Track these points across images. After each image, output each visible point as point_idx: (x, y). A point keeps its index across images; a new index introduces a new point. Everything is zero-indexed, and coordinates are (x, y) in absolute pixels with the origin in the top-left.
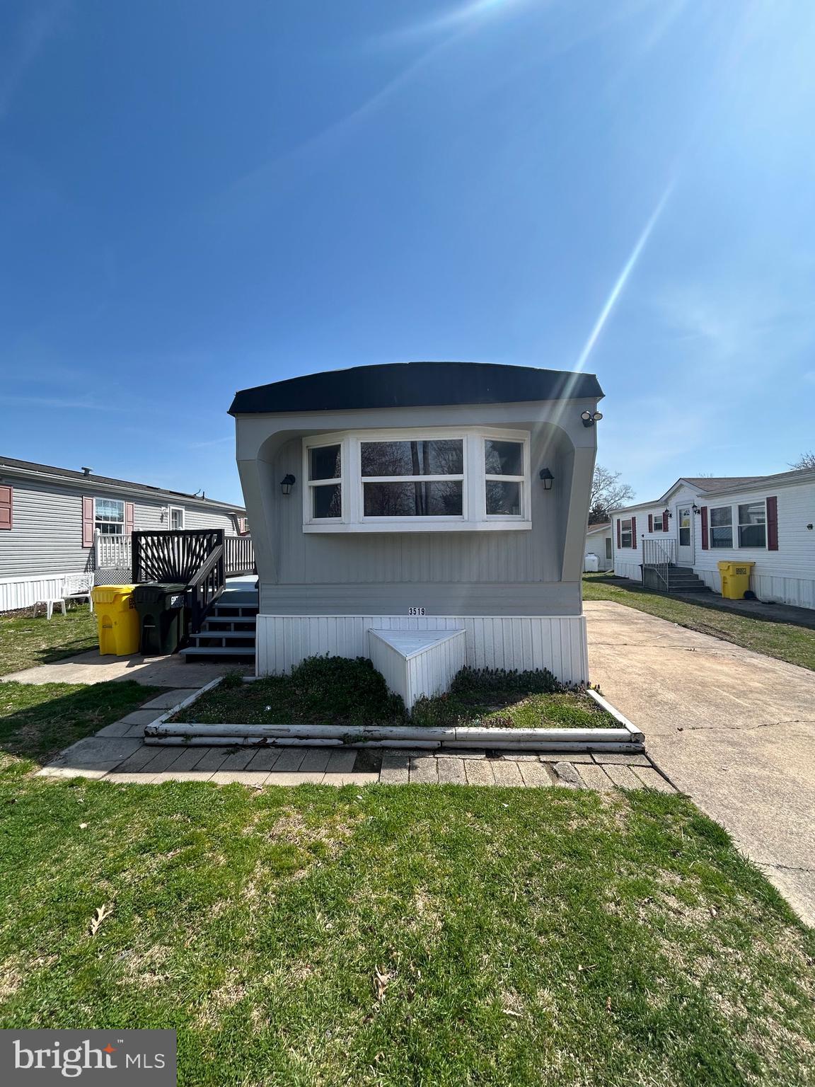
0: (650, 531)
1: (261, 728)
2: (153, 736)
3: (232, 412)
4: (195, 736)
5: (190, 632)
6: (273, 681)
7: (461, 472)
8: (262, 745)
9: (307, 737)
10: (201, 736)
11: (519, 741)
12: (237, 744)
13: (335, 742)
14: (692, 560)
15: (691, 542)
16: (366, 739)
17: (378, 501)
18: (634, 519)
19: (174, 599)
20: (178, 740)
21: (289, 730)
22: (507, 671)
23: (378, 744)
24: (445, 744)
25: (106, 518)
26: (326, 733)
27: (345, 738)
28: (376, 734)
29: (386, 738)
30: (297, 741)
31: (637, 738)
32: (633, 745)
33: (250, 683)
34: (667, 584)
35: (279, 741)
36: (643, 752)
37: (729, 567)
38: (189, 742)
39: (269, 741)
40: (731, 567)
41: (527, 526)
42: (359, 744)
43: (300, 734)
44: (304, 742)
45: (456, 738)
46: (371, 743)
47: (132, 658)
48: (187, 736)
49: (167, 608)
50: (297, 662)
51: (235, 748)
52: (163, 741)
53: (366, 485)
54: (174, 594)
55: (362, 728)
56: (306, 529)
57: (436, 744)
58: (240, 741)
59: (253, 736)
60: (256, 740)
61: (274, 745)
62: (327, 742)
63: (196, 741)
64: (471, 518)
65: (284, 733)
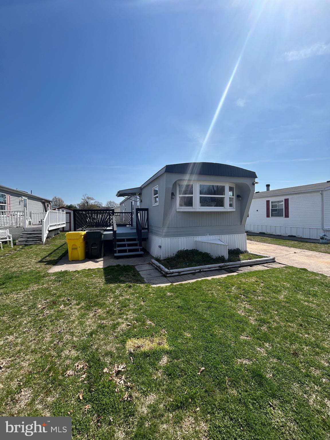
1: (199, 267)
2: (169, 274)
4: (181, 272)
5: (114, 248)
7: (224, 195)
8: (200, 272)
9: (211, 268)
10: (183, 272)
11: (254, 262)
12: (193, 273)
13: (217, 268)
16: (224, 266)
20: (177, 274)
21: (206, 267)
24: (241, 265)
26: (215, 266)
27: (220, 267)
28: (227, 265)
29: (229, 265)
30: (208, 269)
31: (274, 259)
32: (273, 261)
36: (275, 262)
38: (180, 274)
39: (202, 270)
41: (234, 210)
42: (223, 268)
43: (209, 267)
44: (210, 269)
45: (243, 263)
46: (226, 267)
48: (179, 272)
50: (175, 252)
51: (193, 274)
52: (172, 275)
53: (201, 197)
55: (223, 264)
56: (178, 210)
57: (239, 265)
58: (194, 271)
59: (197, 270)
60: (198, 271)
61: (203, 271)
62: (216, 268)
63: (182, 273)
64: (227, 208)
65: (205, 268)
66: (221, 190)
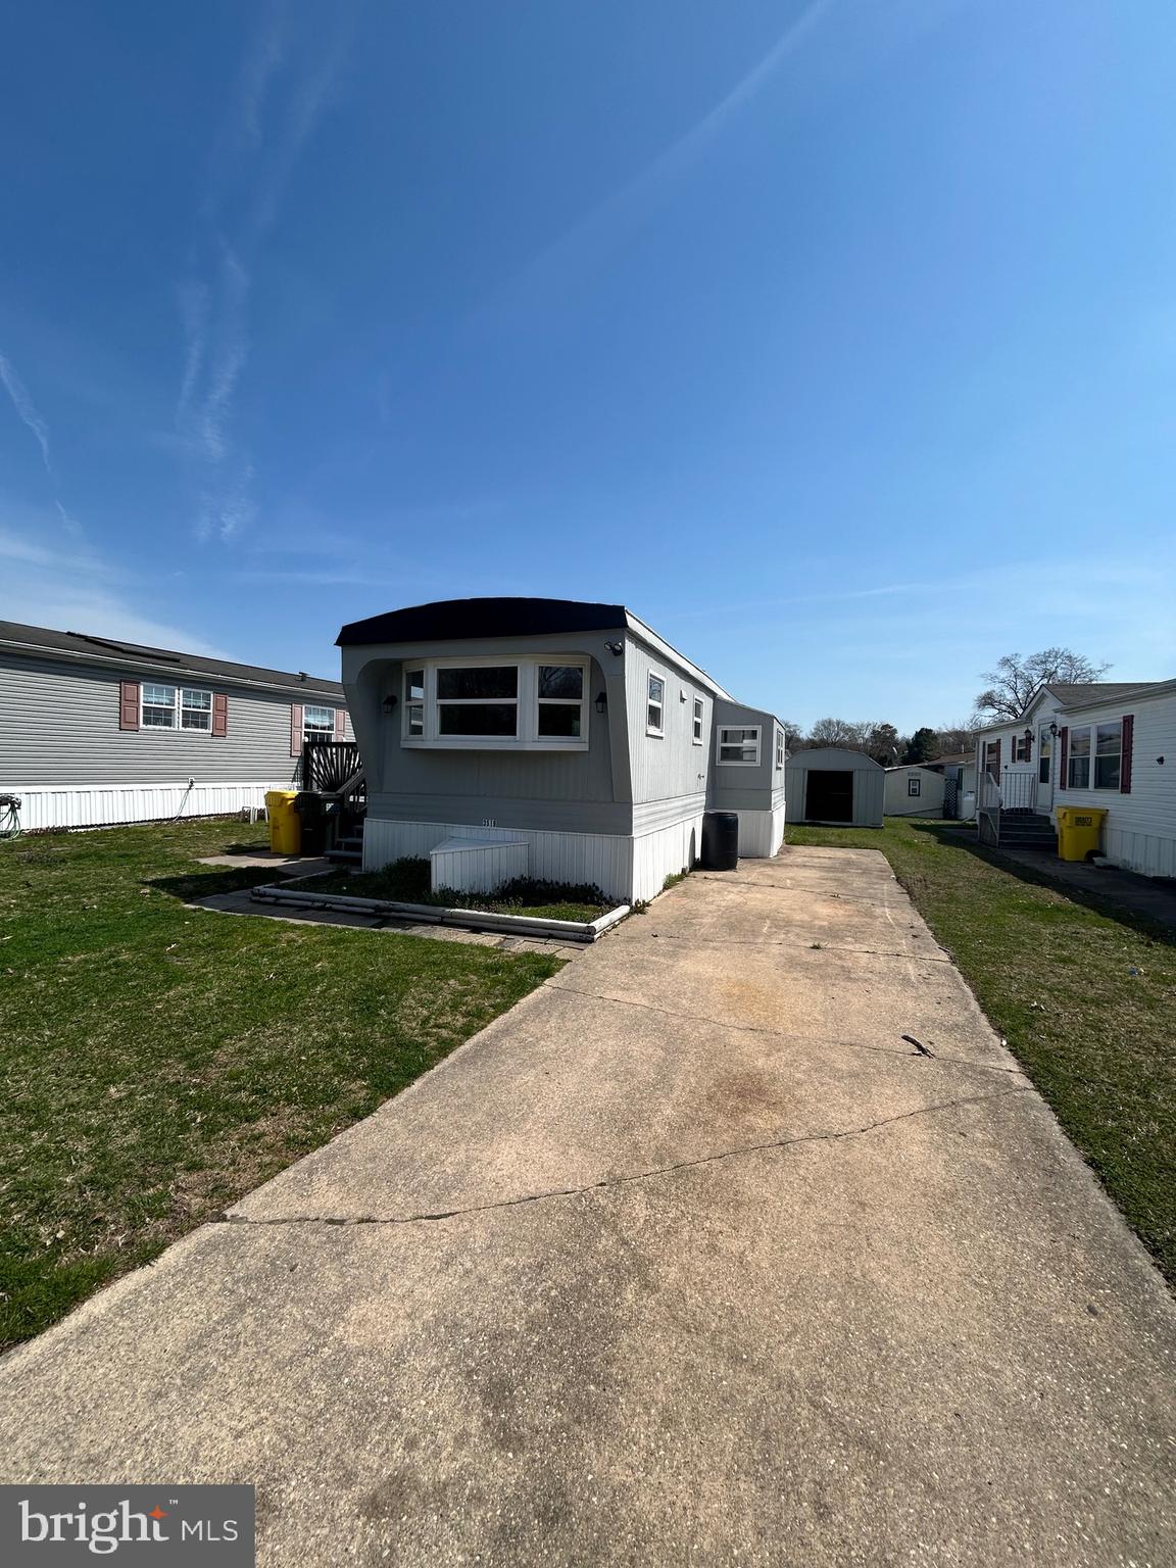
0: (1013, 761)
1: (324, 896)
2: (256, 895)
3: (337, 644)
4: (282, 898)
5: (337, 836)
6: (371, 875)
7: (515, 696)
8: (323, 908)
9: (353, 905)
10: (286, 898)
12: (307, 906)
13: (370, 911)
14: (1049, 804)
15: (1050, 778)
16: (390, 910)
17: (453, 721)
18: (999, 741)
19: (329, 806)
20: (271, 900)
22: (561, 884)
23: (397, 914)
24: (445, 920)
25: (315, 727)
26: (355, 903)
27: (377, 908)
28: (397, 907)
29: (404, 911)
30: (345, 908)
32: (585, 936)
33: (355, 876)
34: (997, 835)
35: (334, 906)
36: (591, 941)
37: (1065, 814)
38: (278, 902)
39: (328, 906)
40: (1068, 815)
41: (585, 747)
42: (385, 914)
43: (348, 902)
44: (350, 908)
45: (452, 916)
46: (393, 914)
47: (291, 857)
48: (277, 897)
49: (323, 814)
50: (393, 859)
51: (305, 908)
52: (262, 900)
53: (443, 707)
54: (330, 801)
55: (389, 902)
56: (405, 745)
57: (436, 919)
58: (309, 904)
59: (318, 901)
60: (320, 904)
61: (330, 909)
62: (365, 910)
63: (282, 901)
64: (528, 735)
65: (338, 901)
66: (505, 681)
